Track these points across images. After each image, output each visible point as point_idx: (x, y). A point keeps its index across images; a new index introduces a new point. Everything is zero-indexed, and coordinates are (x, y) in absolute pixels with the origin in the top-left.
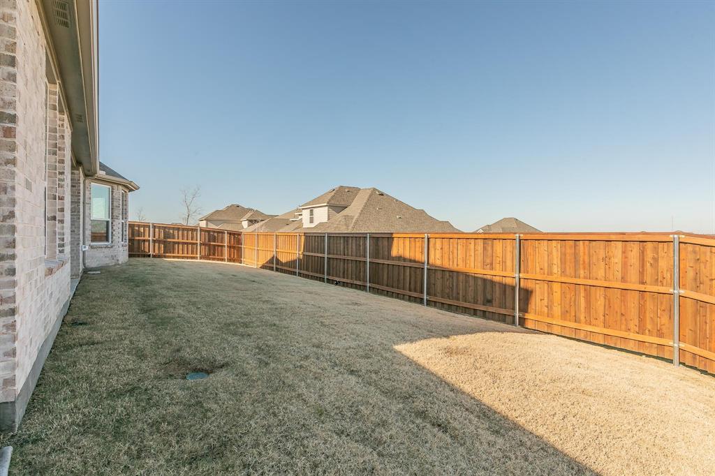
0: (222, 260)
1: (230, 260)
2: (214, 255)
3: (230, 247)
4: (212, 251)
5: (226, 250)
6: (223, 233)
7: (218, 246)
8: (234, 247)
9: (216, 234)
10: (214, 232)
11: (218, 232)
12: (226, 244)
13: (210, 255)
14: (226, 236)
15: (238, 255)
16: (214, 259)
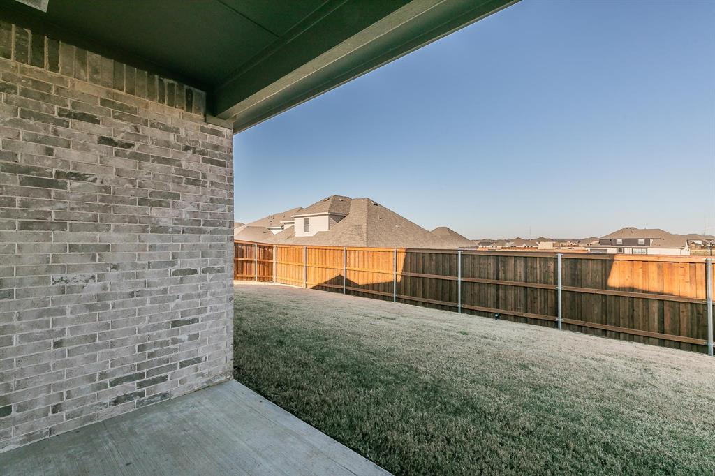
0: (251, 278)
1: (259, 279)
2: (242, 273)
3: (260, 263)
4: (240, 269)
5: (256, 267)
6: (251, 246)
7: (247, 262)
8: (264, 263)
9: (244, 248)
10: (242, 245)
11: (247, 245)
12: (256, 260)
13: (238, 273)
14: (256, 249)
15: (268, 271)
16: (242, 278)
